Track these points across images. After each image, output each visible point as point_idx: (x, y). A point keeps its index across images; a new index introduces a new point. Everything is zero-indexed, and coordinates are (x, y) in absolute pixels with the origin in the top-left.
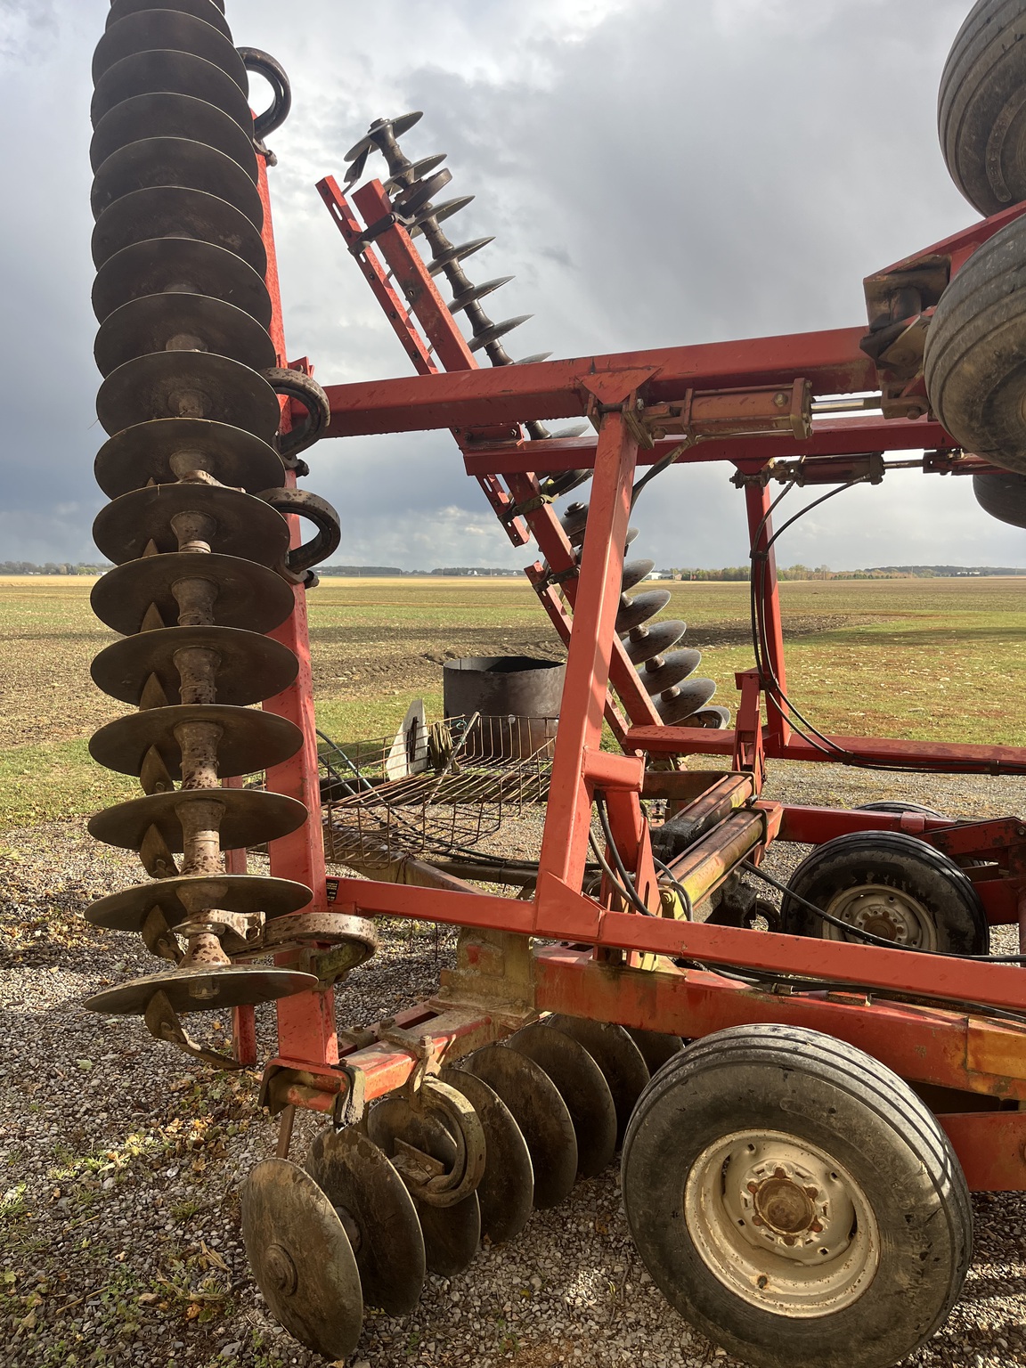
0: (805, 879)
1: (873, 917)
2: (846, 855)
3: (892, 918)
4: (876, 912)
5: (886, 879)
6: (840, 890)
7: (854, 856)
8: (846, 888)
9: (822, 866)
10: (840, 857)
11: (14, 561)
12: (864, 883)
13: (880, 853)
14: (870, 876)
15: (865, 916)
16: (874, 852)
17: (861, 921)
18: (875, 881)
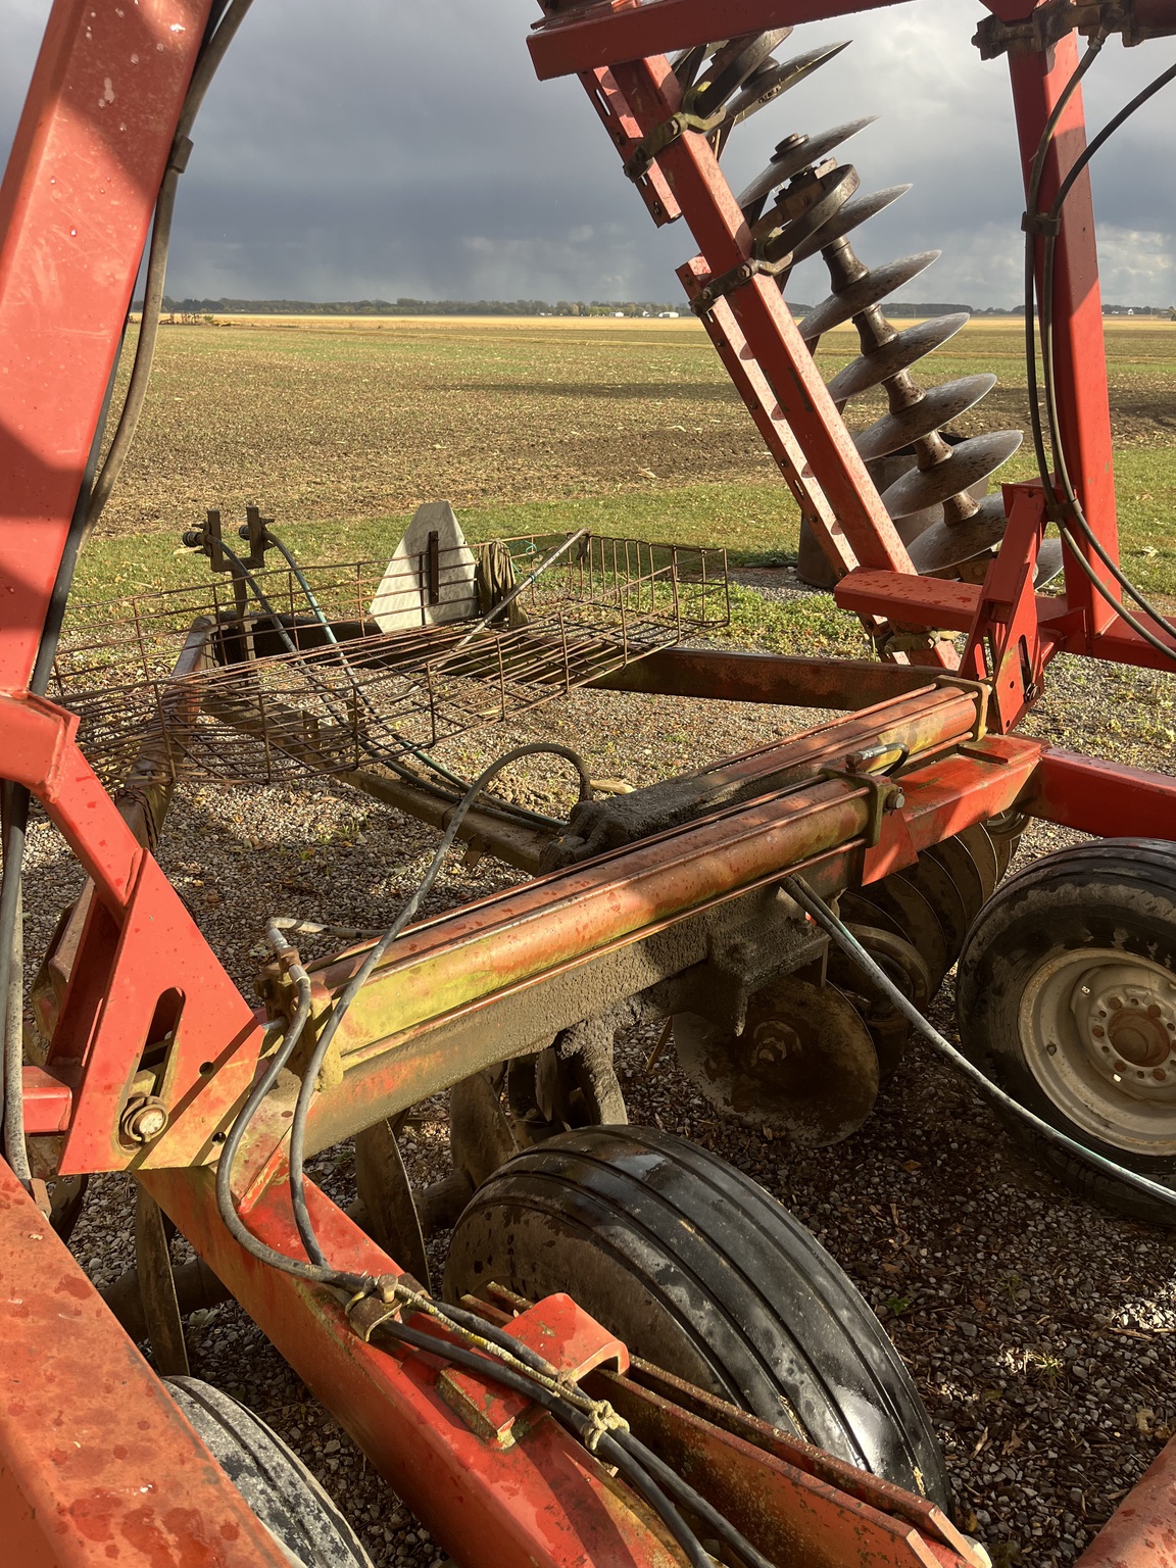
0: (1000, 910)
1: (1127, 1009)
2: (1081, 885)
3: (1165, 1020)
4: (1135, 1001)
5: (1152, 949)
6: (1061, 948)
7: (1096, 889)
8: (1073, 945)
9: (1033, 894)
10: (1069, 887)
11: (527, 300)
12: (1109, 946)
13: (1149, 896)
14: (1120, 936)
15: (1113, 1003)
16: (1137, 892)
17: (1105, 1009)
18: (1128, 947)
